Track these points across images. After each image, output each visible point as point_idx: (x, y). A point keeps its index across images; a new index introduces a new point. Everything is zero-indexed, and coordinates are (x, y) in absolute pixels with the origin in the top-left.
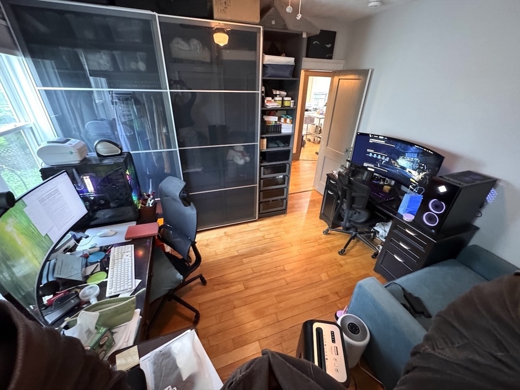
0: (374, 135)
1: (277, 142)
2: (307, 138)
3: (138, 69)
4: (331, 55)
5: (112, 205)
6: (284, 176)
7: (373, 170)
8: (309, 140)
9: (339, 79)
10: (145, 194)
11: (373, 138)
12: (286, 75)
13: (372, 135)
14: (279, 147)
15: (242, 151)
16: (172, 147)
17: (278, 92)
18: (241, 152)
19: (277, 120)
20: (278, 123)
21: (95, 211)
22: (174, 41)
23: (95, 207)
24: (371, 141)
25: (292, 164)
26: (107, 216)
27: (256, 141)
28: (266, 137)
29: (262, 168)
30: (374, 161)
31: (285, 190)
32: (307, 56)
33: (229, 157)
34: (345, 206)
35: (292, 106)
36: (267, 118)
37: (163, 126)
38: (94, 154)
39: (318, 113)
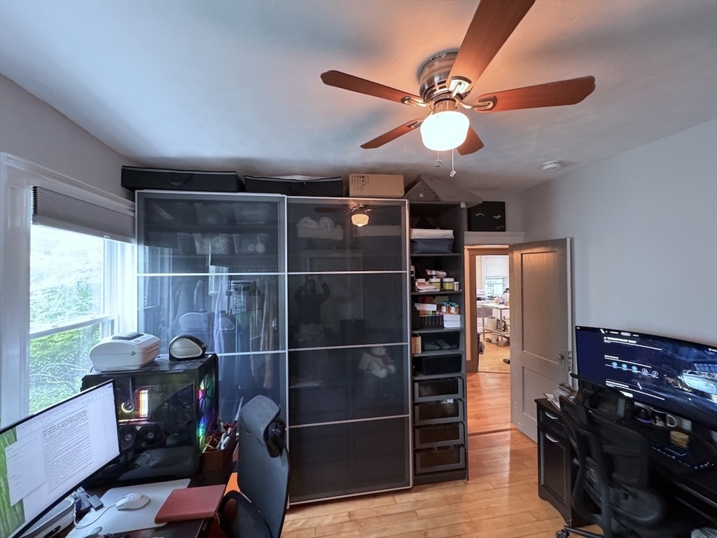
0: (609, 330)
1: (439, 341)
2: (486, 337)
3: (255, 250)
4: (503, 226)
5: (169, 442)
6: (455, 400)
7: (631, 395)
8: (490, 341)
9: (522, 254)
10: (222, 424)
11: (608, 334)
12: (444, 251)
13: (604, 330)
14: (441, 349)
15: (384, 356)
16: (280, 348)
17: (434, 273)
18: (382, 357)
19: (435, 310)
20: (437, 313)
21: (138, 451)
22: (302, 221)
23: (144, 445)
24: (608, 340)
25: (467, 379)
26: (152, 464)
27: (404, 339)
28: (421, 335)
29: (417, 384)
30: (627, 377)
31: (461, 426)
32: (470, 229)
33: (363, 366)
34: (594, 475)
35: (456, 289)
36: (420, 307)
37: (273, 318)
38: (166, 356)
39: (496, 302)
